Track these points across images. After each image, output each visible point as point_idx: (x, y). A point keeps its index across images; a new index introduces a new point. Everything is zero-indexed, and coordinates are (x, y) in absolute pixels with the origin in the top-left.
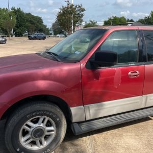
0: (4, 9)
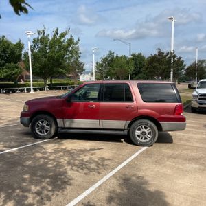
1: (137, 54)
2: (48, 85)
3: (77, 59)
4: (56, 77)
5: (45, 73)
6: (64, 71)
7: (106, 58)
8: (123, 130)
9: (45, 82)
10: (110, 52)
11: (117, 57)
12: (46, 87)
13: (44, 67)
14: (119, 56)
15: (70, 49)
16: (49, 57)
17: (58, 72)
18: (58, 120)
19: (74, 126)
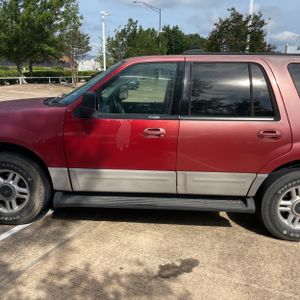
0: (149, 30)
1: (171, 28)
2: (25, 74)
3: (77, 29)
4: (38, 63)
5: (17, 52)
6: (52, 49)
7: (123, 31)
8: (244, 199)
9: (19, 69)
10: (131, 20)
11: (141, 30)
12: (22, 79)
13: (16, 41)
14: (145, 29)
15: (63, 9)
16: (24, 21)
17: (43, 51)
18: (53, 172)
19: (100, 187)
